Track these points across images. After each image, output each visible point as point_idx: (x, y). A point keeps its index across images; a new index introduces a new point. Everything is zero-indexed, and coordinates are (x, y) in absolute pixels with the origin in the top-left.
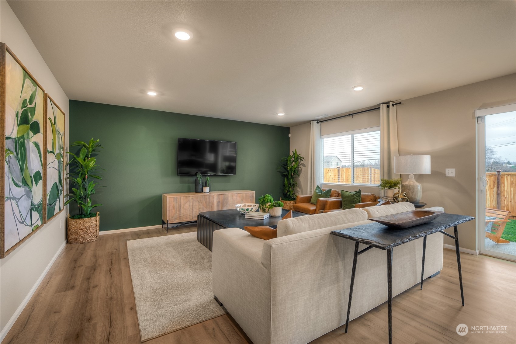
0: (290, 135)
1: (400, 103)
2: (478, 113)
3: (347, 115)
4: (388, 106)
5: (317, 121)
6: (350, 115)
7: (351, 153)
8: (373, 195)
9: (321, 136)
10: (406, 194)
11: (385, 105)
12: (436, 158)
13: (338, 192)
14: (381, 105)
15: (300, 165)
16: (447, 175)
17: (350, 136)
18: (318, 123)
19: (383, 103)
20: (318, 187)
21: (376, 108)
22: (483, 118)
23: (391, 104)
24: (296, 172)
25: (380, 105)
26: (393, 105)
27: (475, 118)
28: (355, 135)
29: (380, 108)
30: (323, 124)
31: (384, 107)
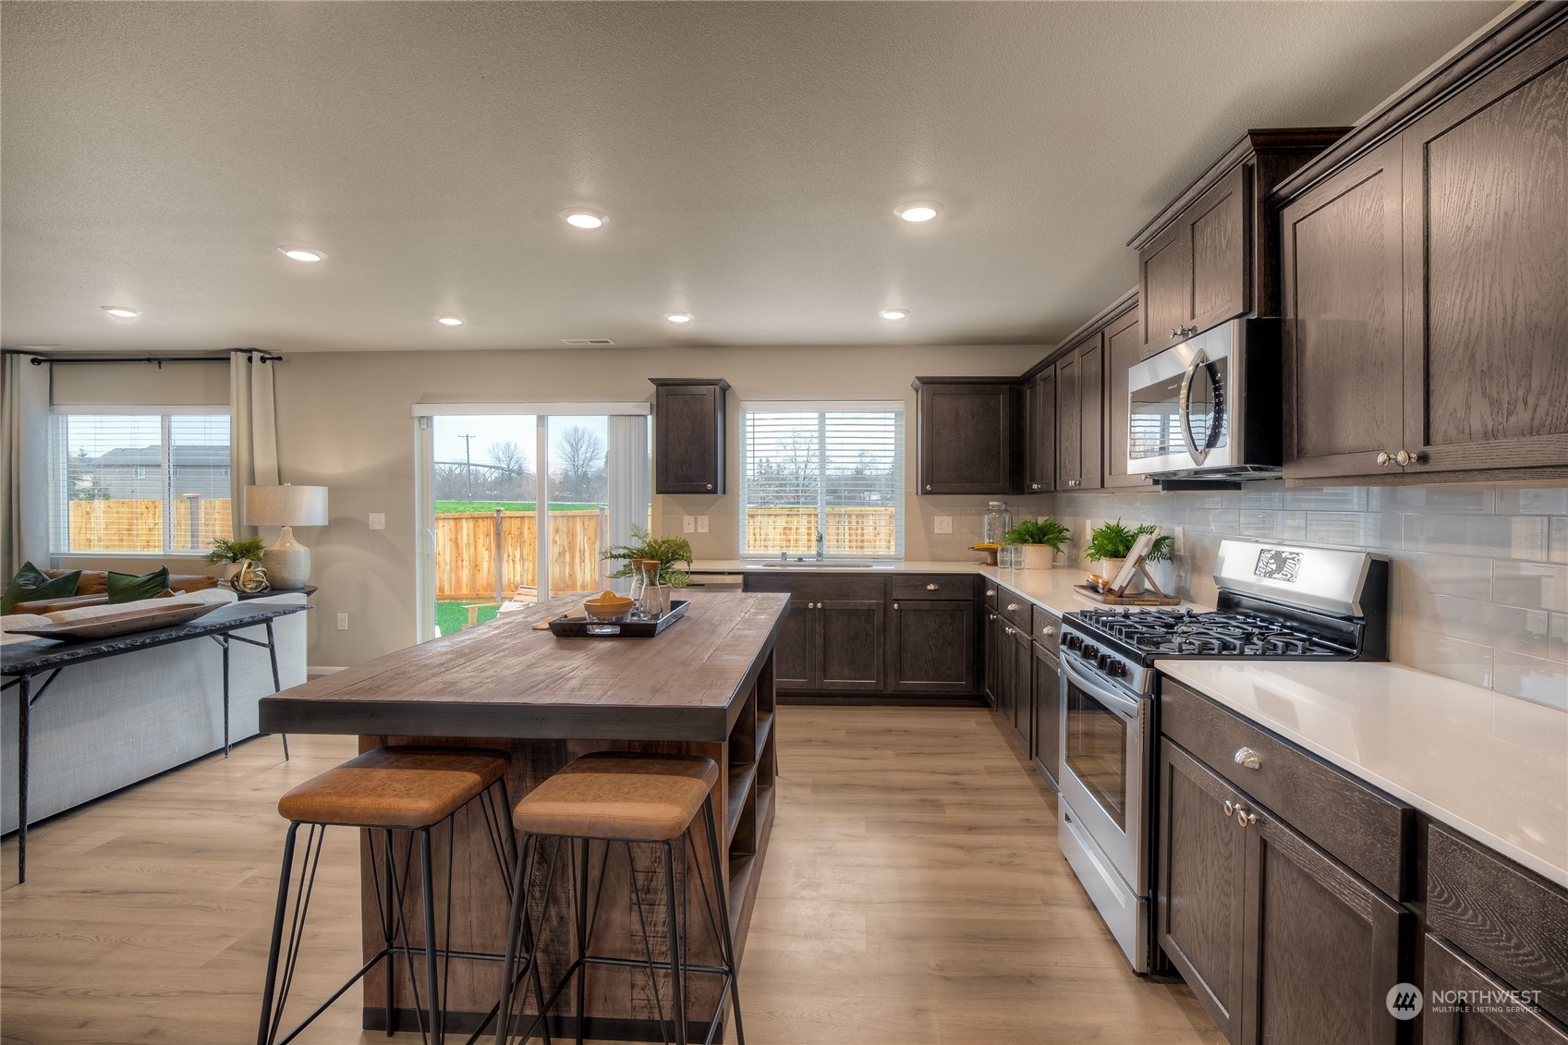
1: (281, 359)
2: (419, 410)
3: (140, 360)
4: (250, 359)
5: (31, 356)
6: (153, 360)
8: (210, 578)
9: (52, 405)
11: (245, 356)
12: (338, 492)
14: (233, 353)
17: (156, 418)
18: (37, 361)
19: (237, 350)
20: (29, 567)
21: (218, 358)
22: (429, 419)
23: (256, 356)
25: (229, 351)
26: (263, 360)
27: (412, 418)
28: (174, 417)
29: (229, 359)
31: (238, 361)
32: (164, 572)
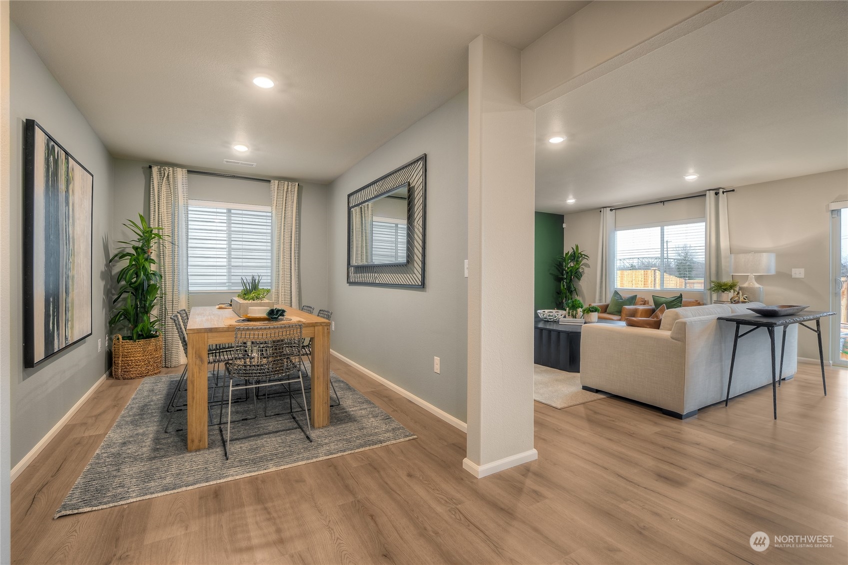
0: (564, 226)
1: (733, 191)
2: (833, 206)
3: (657, 203)
4: (717, 194)
5: (610, 208)
6: (661, 202)
7: (660, 250)
8: (697, 301)
9: (615, 227)
10: (746, 297)
11: (713, 192)
12: (779, 257)
13: (644, 299)
14: (708, 192)
15: (582, 265)
16: (794, 276)
17: (660, 228)
18: (611, 210)
19: (709, 190)
20: (616, 293)
21: (700, 195)
22: (839, 211)
23: (721, 191)
24: (577, 274)
25: (705, 191)
26: (723, 192)
27: (829, 211)
28: (665, 228)
29: (705, 195)
30: (618, 211)
31: (710, 196)
32: (681, 296)
